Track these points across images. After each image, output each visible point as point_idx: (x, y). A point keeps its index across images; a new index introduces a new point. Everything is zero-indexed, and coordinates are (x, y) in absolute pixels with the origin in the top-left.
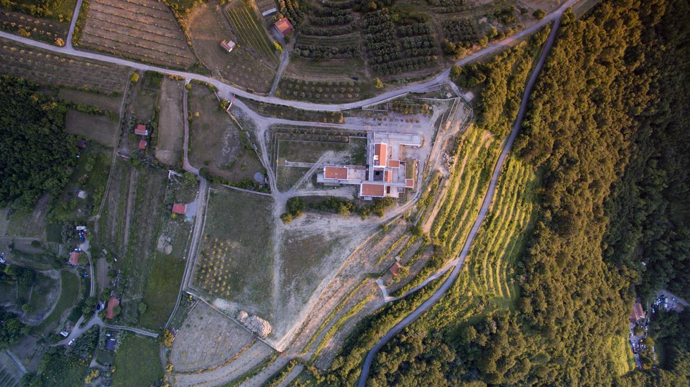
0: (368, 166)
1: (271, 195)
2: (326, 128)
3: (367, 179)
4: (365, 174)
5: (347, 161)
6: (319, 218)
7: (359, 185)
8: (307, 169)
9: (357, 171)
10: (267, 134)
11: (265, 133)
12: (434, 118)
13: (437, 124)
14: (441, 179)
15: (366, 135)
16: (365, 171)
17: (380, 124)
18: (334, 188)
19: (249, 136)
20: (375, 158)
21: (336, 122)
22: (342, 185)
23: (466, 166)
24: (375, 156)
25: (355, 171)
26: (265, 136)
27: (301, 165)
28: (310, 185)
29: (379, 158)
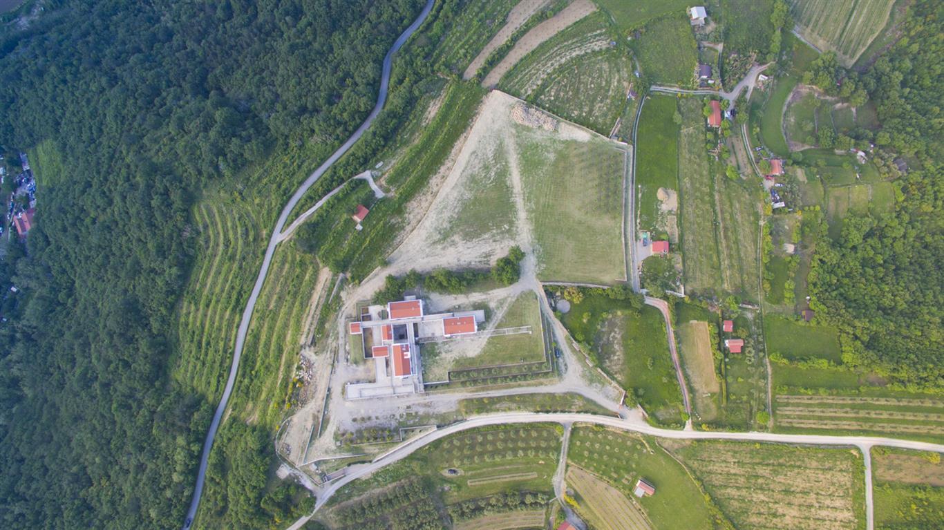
0: (417, 343)
1: (543, 284)
2: (483, 389)
3: (415, 325)
4: (420, 332)
5: (447, 346)
6: (473, 263)
7: (424, 314)
8: (499, 326)
9: (430, 335)
10: (563, 368)
11: (566, 369)
12: (331, 429)
13: (326, 421)
14: (312, 343)
15: (426, 387)
16: (420, 336)
17: (408, 407)
18: (459, 306)
19: (587, 361)
20: (408, 355)
21: (470, 400)
22: (449, 311)
23: (278, 369)
24: (409, 356)
25: (433, 334)
26: (566, 365)
27: (509, 332)
28: (492, 305)
29: (403, 355)
